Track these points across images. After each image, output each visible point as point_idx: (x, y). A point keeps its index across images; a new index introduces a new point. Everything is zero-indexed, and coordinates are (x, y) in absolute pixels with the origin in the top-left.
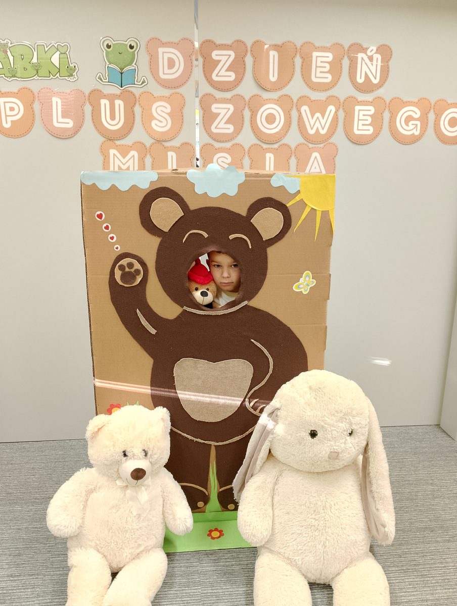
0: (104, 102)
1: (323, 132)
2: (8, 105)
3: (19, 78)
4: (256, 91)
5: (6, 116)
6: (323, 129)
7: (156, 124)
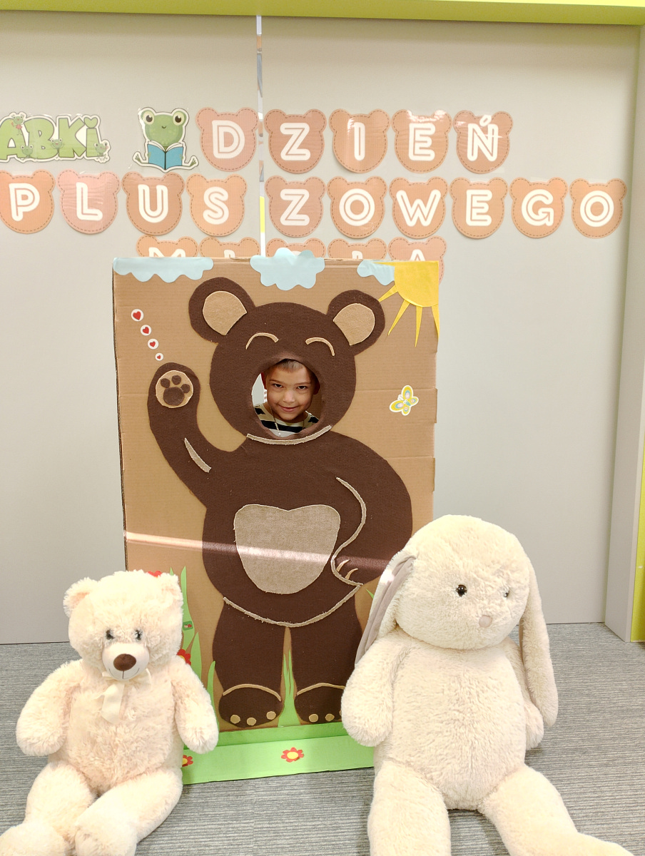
0: (143, 189)
1: (426, 223)
2: (20, 193)
3: (35, 158)
4: (338, 172)
5: (17, 206)
6: (426, 219)
7: (209, 216)
